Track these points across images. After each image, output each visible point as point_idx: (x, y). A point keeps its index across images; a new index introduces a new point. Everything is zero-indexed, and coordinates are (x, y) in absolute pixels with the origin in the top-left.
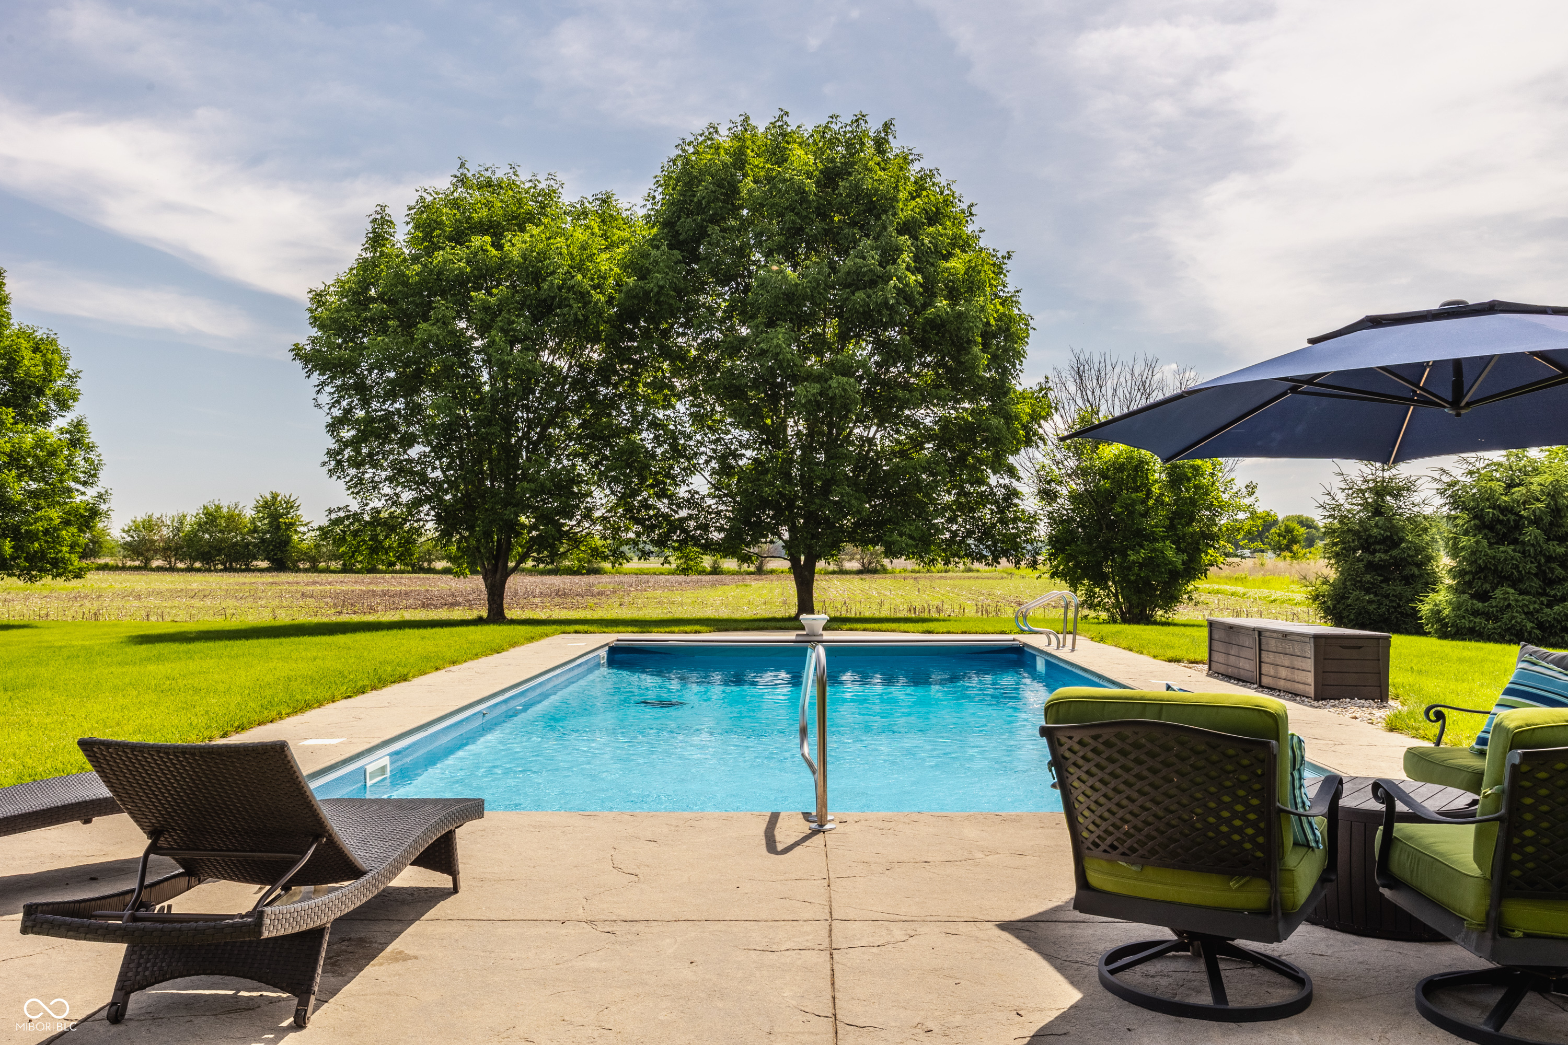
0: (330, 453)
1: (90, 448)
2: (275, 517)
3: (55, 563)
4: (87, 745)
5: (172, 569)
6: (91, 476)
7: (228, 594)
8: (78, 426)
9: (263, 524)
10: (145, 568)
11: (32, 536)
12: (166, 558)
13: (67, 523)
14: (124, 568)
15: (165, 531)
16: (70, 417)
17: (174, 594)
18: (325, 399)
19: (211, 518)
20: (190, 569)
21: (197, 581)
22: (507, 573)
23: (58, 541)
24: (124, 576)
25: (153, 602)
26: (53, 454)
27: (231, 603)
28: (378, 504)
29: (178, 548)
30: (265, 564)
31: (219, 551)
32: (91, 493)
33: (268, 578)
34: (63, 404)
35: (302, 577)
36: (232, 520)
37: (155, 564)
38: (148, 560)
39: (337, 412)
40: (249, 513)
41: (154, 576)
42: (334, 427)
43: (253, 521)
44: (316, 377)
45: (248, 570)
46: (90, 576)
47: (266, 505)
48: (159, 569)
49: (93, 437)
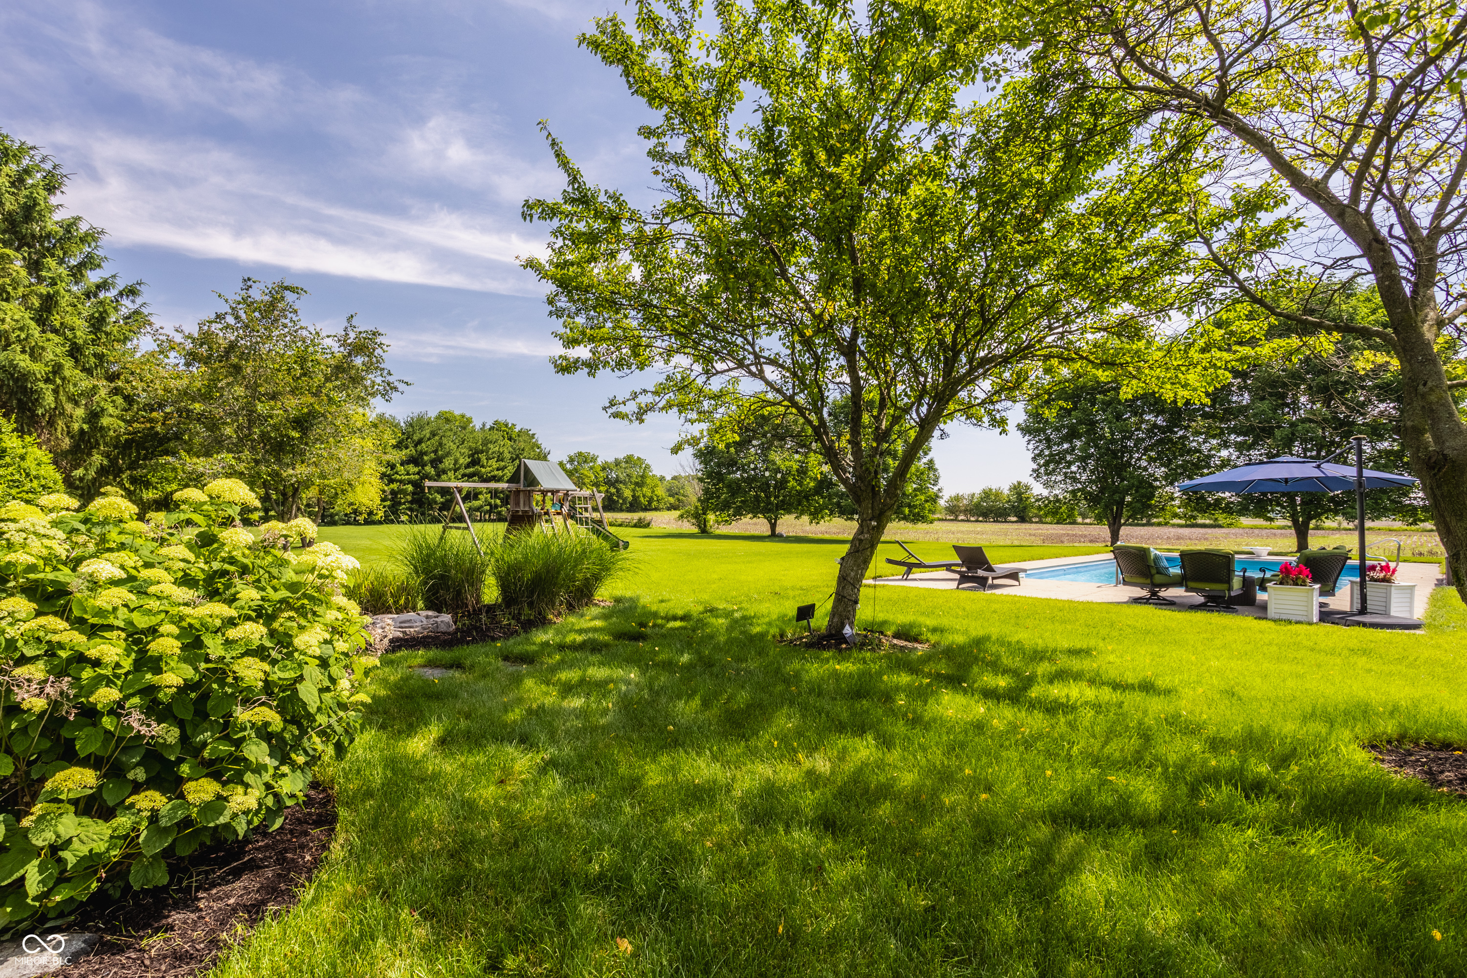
0: (1034, 471)
1: (936, 470)
2: (1019, 494)
3: (923, 517)
4: (958, 549)
5: (968, 521)
6: (936, 481)
7: (993, 533)
8: (931, 461)
9: (1013, 498)
10: (956, 520)
11: (915, 507)
12: (966, 515)
13: (926, 501)
14: (946, 520)
15: (965, 502)
16: (928, 457)
17: (969, 532)
18: (1031, 446)
19: (987, 494)
20: (977, 521)
21: (980, 527)
22: (1120, 525)
23: (924, 508)
24: (946, 523)
25: (959, 535)
26: (922, 473)
27: (994, 537)
28: (1057, 492)
29: (971, 510)
30: (1015, 519)
31: (991, 512)
32: (936, 488)
33: (1015, 526)
34: (926, 454)
35: (1034, 526)
36: (998, 494)
37: (960, 518)
38: (957, 516)
39: (1036, 452)
40: (1006, 492)
41: (960, 524)
42: (1034, 459)
43: (1008, 496)
44: (1027, 438)
45: (1006, 522)
46: (936, 523)
47: (1015, 488)
48: (962, 521)
49: (937, 466)
